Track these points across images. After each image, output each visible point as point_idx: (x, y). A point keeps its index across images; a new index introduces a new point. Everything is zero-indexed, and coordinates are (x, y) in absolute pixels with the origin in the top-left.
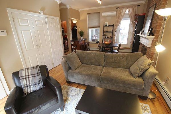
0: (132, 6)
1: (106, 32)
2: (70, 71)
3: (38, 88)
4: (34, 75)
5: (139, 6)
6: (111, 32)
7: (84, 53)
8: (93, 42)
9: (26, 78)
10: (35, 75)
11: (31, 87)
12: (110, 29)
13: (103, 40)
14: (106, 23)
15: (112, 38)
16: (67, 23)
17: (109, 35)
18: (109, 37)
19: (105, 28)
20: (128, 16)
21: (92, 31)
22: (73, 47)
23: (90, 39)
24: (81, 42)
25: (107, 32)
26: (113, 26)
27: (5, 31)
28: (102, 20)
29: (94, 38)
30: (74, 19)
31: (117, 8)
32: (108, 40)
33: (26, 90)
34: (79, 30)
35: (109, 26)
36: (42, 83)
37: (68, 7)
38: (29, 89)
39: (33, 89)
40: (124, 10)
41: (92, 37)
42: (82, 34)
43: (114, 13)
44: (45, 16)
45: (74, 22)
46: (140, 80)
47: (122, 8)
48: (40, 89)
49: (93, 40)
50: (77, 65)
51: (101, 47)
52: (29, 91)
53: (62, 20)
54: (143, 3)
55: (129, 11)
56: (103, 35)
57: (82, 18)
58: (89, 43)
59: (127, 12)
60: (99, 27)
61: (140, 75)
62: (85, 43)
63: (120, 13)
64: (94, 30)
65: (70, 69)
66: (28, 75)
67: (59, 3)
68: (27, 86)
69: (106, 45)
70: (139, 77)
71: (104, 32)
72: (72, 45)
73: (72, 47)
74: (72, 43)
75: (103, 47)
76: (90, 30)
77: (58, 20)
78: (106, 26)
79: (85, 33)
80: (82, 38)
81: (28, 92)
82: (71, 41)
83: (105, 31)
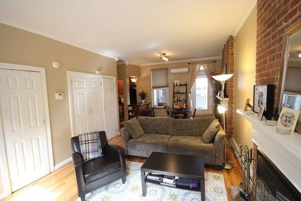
0: (207, 62)
1: (176, 93)
2: (131, 140)
3: (97, 155)
4: (93, 141)
5: (215, 61)
6: (183, 93)
7: (147, 119)
8: (160, 107)
9: (86, 143)
10: (95, 141)
11: (90, 153)
12: (182, 89)
13: (173, 104)
14: (177, 82)
15: (186, 101)
16: (125, 82)
17: (182, 97)
18: (181, 99)
19: (176, 88)
20: (204, 73)
21: (158, 92)
22: (131, 114)
23: (155, 103)
24: (142, 107)
25: (179, 93)
26: (186, 85)
27: (62, 94)
28: (171, 77)
29: (161, 101)
30: (134, 77)
31: (189, 64)
32: (181, 103)
33: (85, 157)
34: (139, 91)
35: (180, 85)
36: (100, 151)
37: (127, 63)
38: (88, 156)
39: (91, 156)
40: (198, 66)
41: (158, 100)
42: (143, 96)
43: (186, 70)
44: (101, 77)
45: (134, 80)
46: (211, 145)
47: (195, 63)
48: (99, 158)
49: (159, 104)
50: (139, 134)
51: (171, 113)
52: (88, 158)
53: (119, 78)
54: (219, 59)
55: (204, 67)
56: (174, 98)
57: (144, 75)
58: (154, 108)
59: (202, 68)
60: (167, 86)
61: (210, 140)
62: (148, 108)
63: (194, 69)
64: (161, 91)
65: (131, 138)
66: (88, 141)
67: (117, 60)
68: (86, 153)
69: (177, 109)
70: (210, 143)
71: (174, 93)
72: (129, 111)
73: (129, 113)
74: (130, 108)
75: (173, 113)
76: (155, 91)
77: (114, 79)
78: (177, 85)
79: (148, 95)
80: (143, 101)
81: (86, 160)
82: (129, 106)
83: (175, 91)
